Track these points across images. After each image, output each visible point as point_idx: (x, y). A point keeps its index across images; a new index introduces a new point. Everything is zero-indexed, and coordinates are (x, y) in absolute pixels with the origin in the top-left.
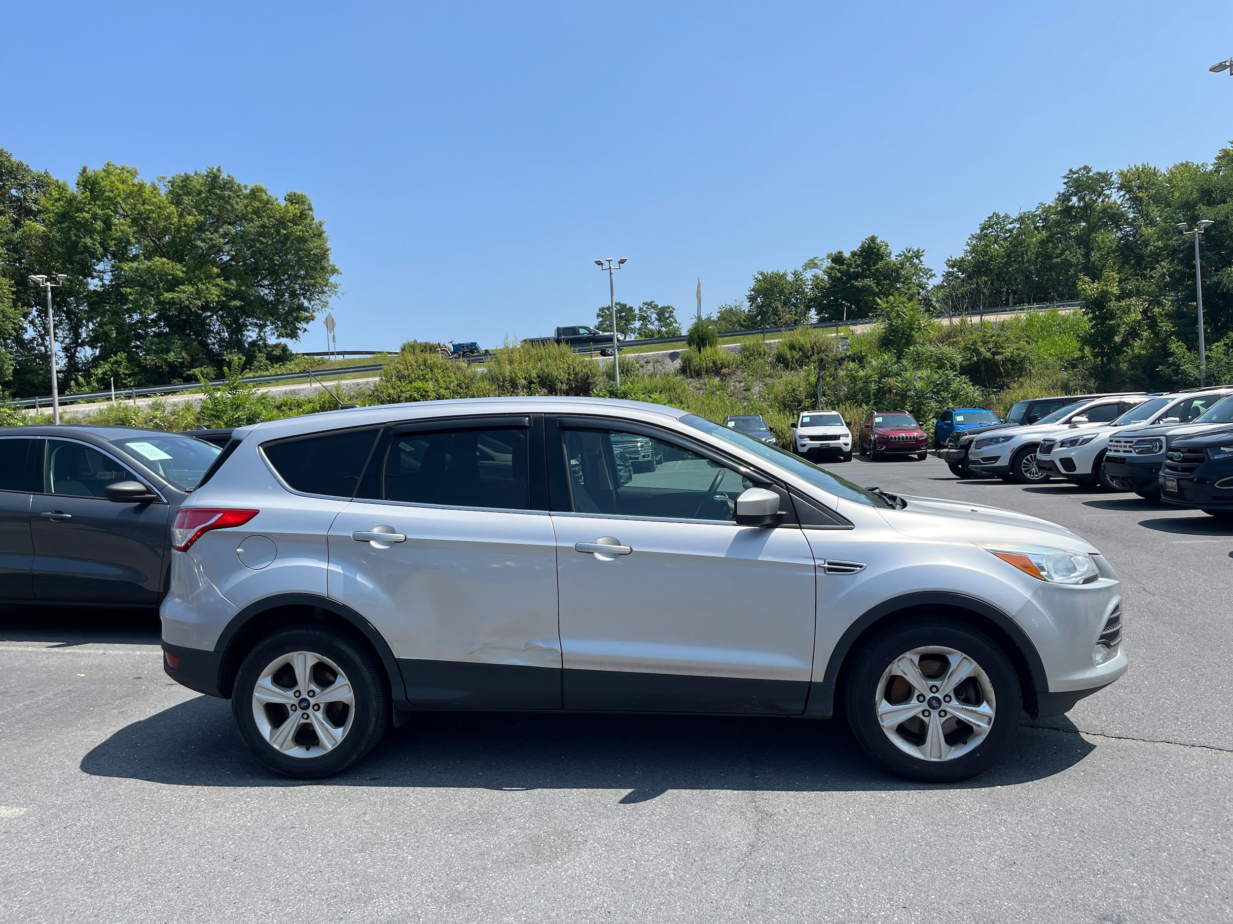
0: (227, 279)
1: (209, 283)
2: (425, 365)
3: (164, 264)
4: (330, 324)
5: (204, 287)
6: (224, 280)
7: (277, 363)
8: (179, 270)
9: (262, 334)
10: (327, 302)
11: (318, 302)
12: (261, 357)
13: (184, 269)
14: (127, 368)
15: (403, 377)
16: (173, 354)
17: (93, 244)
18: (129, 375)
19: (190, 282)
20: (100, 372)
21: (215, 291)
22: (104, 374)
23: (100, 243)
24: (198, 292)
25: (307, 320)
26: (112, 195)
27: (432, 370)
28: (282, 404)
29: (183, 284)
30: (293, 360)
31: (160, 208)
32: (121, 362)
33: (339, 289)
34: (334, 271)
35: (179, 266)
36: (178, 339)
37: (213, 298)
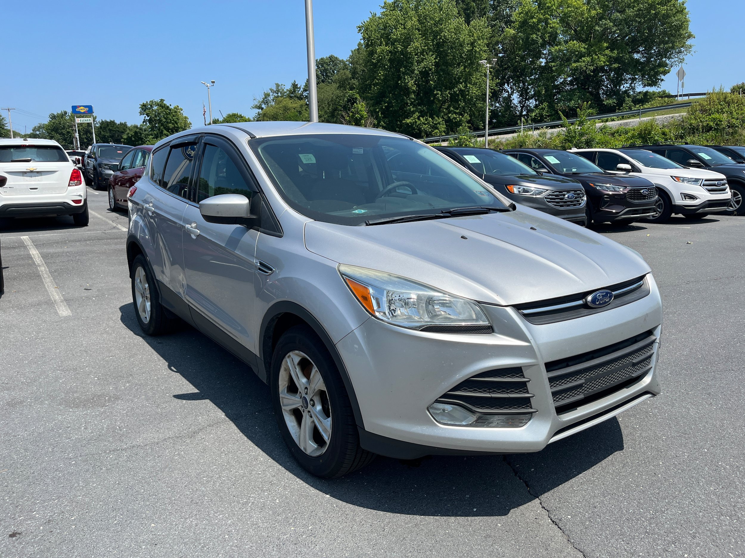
0: (612, 51)
1: (600, 54)
2: (725, 101)
3: (574, 45)
4: (681, 74)
5: (596, 57)
6: (610, 51)
7: (638, 104)
8: (582, 47)
9: (633, 85)
10: (683, 59)
11: (676, 59)
12: (628, 100)
13: (586, 47)
14: (547, 112)
15: (706, 111)
16: (573, 102)
17: (537, 38)
18: (548, 116)
19: (589, 55)
20: (533, 115)
21: (603, 58)
22: (535, 116)
23: (540, 37)
24: (593, 60)
25: (665, 73)
26: (550, 5)
27: (729, 105)
28: (615, 132)
29: (584, 57)
30: (650, 101)
31: (577, 8)
32: (545, 108)
33: (693, 49)
34: (690, 36)
35: (583, 45)
36: (578, 92)
37: (601, 64)
